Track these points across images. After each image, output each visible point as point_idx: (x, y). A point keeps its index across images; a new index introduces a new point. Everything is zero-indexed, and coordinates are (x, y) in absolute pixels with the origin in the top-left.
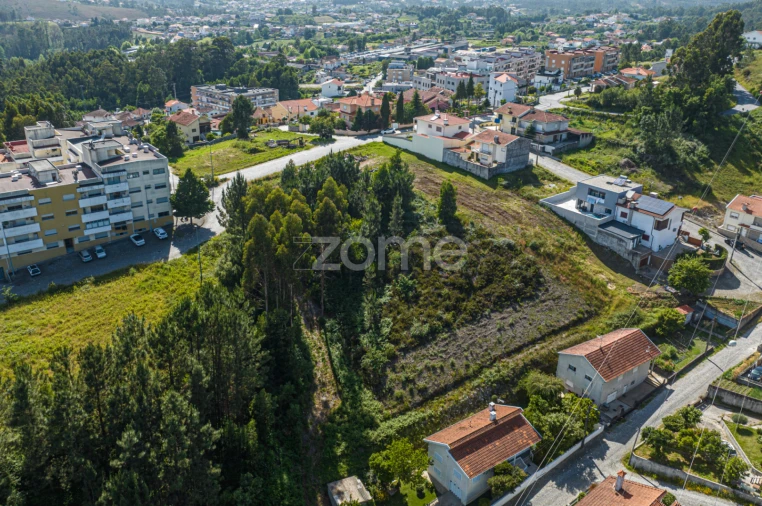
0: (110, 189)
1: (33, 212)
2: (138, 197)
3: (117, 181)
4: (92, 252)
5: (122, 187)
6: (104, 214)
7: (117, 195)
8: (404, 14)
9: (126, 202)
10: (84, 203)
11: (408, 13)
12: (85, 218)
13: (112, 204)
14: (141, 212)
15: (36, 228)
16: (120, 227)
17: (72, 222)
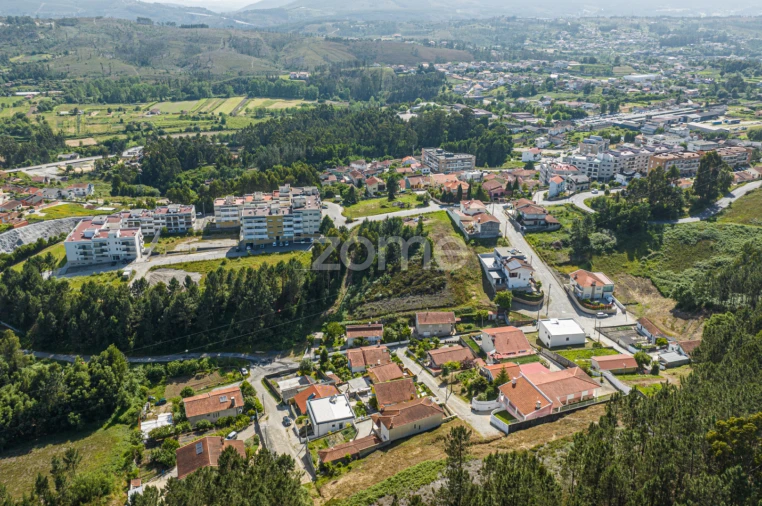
0: (295, 219)
1: (266, 224)
2: (307, 224)
3: (299, 216)
4: (284, 243)
5: (300, 219)
6: (292, 229)
7: (298, 222)
8: (709, 67)
9: (301, 225)
10: (285, 223)
11: (713, 66)
12: (284, 229)
13: (295, 225)
14: (307, 230)
15: (266, 230)
16: (298, 235)
17: (279, 230)
